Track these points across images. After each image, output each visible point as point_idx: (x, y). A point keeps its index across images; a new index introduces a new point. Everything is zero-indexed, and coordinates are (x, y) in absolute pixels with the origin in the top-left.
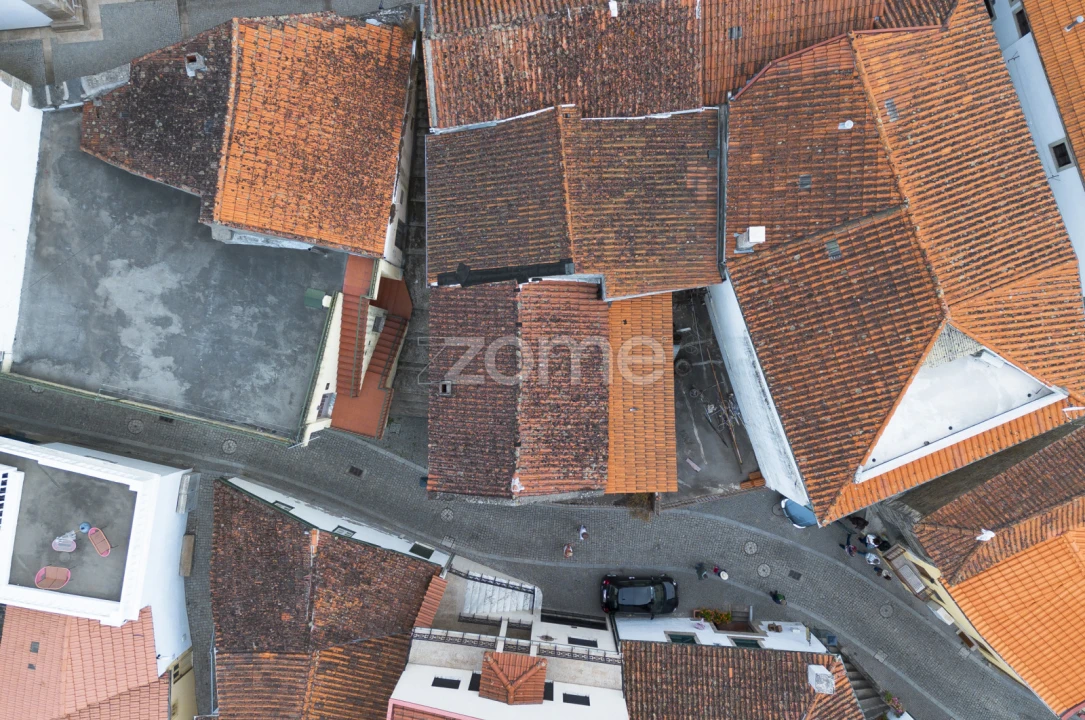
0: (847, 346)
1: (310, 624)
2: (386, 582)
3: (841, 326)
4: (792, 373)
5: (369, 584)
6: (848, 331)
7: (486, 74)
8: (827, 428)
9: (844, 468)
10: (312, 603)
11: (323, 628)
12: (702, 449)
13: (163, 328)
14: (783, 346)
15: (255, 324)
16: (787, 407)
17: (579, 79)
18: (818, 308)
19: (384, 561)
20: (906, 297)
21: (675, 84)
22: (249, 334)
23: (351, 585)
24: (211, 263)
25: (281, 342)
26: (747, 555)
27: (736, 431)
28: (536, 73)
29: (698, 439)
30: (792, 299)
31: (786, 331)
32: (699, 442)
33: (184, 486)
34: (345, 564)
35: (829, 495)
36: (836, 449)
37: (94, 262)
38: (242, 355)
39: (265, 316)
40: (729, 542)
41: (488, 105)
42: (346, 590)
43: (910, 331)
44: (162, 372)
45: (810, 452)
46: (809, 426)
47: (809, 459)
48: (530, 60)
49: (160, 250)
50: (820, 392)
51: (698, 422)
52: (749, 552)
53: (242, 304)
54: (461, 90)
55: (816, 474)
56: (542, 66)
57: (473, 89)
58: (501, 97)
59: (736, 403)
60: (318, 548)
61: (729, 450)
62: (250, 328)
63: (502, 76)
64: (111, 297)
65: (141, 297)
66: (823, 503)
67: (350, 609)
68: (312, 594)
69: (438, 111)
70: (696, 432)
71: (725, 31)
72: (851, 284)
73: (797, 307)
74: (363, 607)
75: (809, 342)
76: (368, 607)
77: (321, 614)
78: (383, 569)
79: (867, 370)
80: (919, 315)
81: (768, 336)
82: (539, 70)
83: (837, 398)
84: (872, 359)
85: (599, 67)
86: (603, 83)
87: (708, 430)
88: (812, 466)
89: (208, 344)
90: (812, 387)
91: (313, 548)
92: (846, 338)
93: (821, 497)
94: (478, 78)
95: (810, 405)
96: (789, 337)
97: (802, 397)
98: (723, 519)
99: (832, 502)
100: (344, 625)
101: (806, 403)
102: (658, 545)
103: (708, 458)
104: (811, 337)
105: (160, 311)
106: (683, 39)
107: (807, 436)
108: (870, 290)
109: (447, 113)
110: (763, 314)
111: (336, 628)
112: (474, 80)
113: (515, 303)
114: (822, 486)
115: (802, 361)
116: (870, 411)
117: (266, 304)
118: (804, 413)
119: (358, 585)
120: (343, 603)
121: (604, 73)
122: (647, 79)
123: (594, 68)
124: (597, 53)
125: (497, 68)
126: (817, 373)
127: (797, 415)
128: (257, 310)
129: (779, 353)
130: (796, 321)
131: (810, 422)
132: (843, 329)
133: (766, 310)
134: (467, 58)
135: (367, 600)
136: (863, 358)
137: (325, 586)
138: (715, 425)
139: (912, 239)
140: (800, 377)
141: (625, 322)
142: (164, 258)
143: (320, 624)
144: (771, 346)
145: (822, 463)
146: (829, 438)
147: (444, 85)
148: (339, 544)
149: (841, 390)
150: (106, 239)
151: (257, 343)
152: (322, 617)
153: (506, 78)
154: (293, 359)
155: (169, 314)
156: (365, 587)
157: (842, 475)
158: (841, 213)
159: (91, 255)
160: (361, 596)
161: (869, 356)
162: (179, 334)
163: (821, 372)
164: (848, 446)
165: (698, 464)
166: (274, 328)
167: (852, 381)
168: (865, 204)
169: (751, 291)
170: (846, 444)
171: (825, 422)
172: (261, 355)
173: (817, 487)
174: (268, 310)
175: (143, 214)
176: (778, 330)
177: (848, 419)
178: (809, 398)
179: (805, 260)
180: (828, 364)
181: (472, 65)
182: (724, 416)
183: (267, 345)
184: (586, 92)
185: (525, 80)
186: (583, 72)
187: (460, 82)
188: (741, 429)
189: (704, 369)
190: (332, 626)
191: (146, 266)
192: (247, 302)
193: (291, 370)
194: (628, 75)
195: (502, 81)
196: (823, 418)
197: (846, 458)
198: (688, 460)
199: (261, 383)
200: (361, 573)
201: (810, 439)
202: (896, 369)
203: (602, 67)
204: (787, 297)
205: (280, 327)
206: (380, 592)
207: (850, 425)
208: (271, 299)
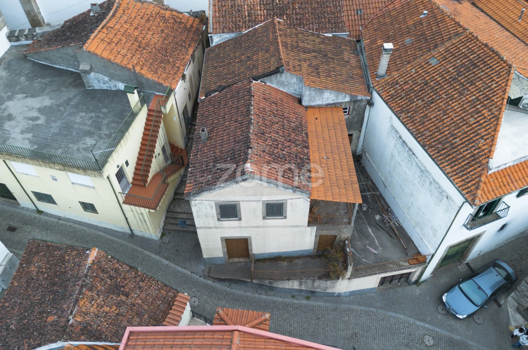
0: (457, 99)
1: (71, 317)
2: (141, 299)
3: (450, 91)
4: (426, 124)
5: (127, 297)
6: (455, 92)
7: (239, 11)
8: (459, 145)
9: (479, 165)
10: (77, 300)
11: (80, 323)
12: (376, 240)
13: (33, 122)
14: (416, 112)
15: (91, 120)
16: (428, 143)
17: (285, 16)
18: (432, 88)
19: (143, 281)
20: (484, 66)
21: (333, 21)
22: (86, 125)
23: (112, 294)
24: (75, 96)
25: (104, 128)
26: (426, 345)
27: (397, 230)
28: (264, 12)
29: (372, 234)
30: (416, 89)
31: (416, 105)
32: (374, 236)
33: (6, 260)
34: (112, 277)
35: (473, 185)
36: (469, 156)
37: (6, 96)
38: (77, 133)
39: (98, 117)
40: (410, 335)
41: (239, 25)
42: (108, 298)
43: (494, 80)
44: (22, 141)
45: (451, 163)
46: (446, 148)
47: (452, 167)
48: (260, 7)
49: (47, 91)
50: (448, 128)
51: (371, 225)
52: (428, 344)
53: (85, 112)
54: (226, 17)
55: (460, 174)
56: (267, 10)
57: (232, 17)
58: (245, 22)
59: (393, 213)
60: (93, 261)
61: (395, 241)
62: (87, 121)
63: (246, 13)
64: (8, 109)
65: (26, 109)
66: (471, 191)
67: (106, 313)
68: (79, 294)
69: (213, 25)
70: (370, 230)
71: (354, 11)
72: (449, 72)
73: (420, 91)
74: (118, 314)
75: (432, 105)
76: (122, 315)
77: (82, 312)
78: (140, 288)
79: (474, 107)
80: (496, 72)
81: (406, 110)
82: (265, 11)
83: (460, 127)
84: (475, 101)
85: (294, 11)
86: (297, 19)
87: (378, 229)
88: (455, 171)
89: (57, 128)
90: (442, 127)
91: (90, 260)
92: (455, 96)
93: (469, 187)
94: (234, 13)
95: (443, 137)
96: (419, 107)
97: (437, 134)
98: (402, 316)
99: (477, 188)
100: (99, 326)
101: (440, 136)
102: (355, 334)
103: (381, 246)
104: (433, 103)
105: (35, 114)
106: (335, 3)
107: (447, 154)
108: (461, 70)
109: (218, 27)
110: (400, 101)
111: (91, 326)
112: (233, 13)
113: (250, 88)
114: (467, 181)
115: (430, 116)
116: (484, 127)
117: (101, 112)
118: (440, 143)
119: (119, 295)
120: (102, 307)
121: (296, 14)
122: (319, 18)
123: (292, 12)
124: (293, 6)
125: (245, 9)
126: (442, 118)
127: (436, 145)
128: (94, 115)
129: (415, 117)
130: (421, 98)
131: (446, 146)
132: (452, 92)
133: (401, 99)
134: (230, 4)
135: (123, 310)
136: (469, 102)
137: (91, 290)
138: (383, 226)
139: (477, 42)
140: (433, 124)
141: (316, 119)
142: (48, 94)
143: (79, 320)
144: (409, 114)
145: (462, 167)
146: (462, 150)
147: (217, 14)
148: (111, 261)
149: (461, 122)
150: (18, 87)
151: (88, 128)
152: (82, 314)
153: (249, 14)
154: (109, 136)
155: (39, 116)
156: (123, 298)
157: (479, 169)
158: (432, 45)
159: (6, 93)
160: (119, 305)
161: (473, 100)
162: (42, 124)
163: (445, 117)
164: (477, 151)
165: (375, 249)
166: (101, 122)
167: (466, 116)
168: (444, 37)
169: (390, 93)
170: (474, 150)
171: (455, 143)
172: (90, 134)
173: (463, 182)
174: (101, 114)
175: (44, 78)
176: (411, 106)
177: (471, 136)
178: (441, 134)
179: (418, 70)
180: (448, 112)
181: (232, 7)
182: (387, 221)
183: (95, 129)
184: (288, 22)
185: (258, 15)
186: (287, 14)
187: (226, 13)
188: (401, 228)
189: (369, 196)
190: (89, 324)
191: (36, 97)
192: (88, 111)
193: (106, 140)
194: (309, 16)
195: (247, 15)
196: (454, 141)
197: (478, 158)
198: (367, 247)
199: (85, 146)
200: (123, 286)
201: (449, 155)
202: (493, 101)
203: (296, 12)
204: (413, 89)
205: (105, 122)
206: (134, 306)
207: (474, 139)
208: (104, 110)
